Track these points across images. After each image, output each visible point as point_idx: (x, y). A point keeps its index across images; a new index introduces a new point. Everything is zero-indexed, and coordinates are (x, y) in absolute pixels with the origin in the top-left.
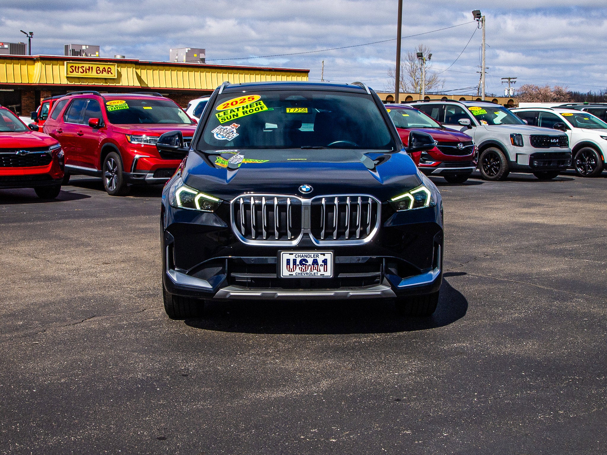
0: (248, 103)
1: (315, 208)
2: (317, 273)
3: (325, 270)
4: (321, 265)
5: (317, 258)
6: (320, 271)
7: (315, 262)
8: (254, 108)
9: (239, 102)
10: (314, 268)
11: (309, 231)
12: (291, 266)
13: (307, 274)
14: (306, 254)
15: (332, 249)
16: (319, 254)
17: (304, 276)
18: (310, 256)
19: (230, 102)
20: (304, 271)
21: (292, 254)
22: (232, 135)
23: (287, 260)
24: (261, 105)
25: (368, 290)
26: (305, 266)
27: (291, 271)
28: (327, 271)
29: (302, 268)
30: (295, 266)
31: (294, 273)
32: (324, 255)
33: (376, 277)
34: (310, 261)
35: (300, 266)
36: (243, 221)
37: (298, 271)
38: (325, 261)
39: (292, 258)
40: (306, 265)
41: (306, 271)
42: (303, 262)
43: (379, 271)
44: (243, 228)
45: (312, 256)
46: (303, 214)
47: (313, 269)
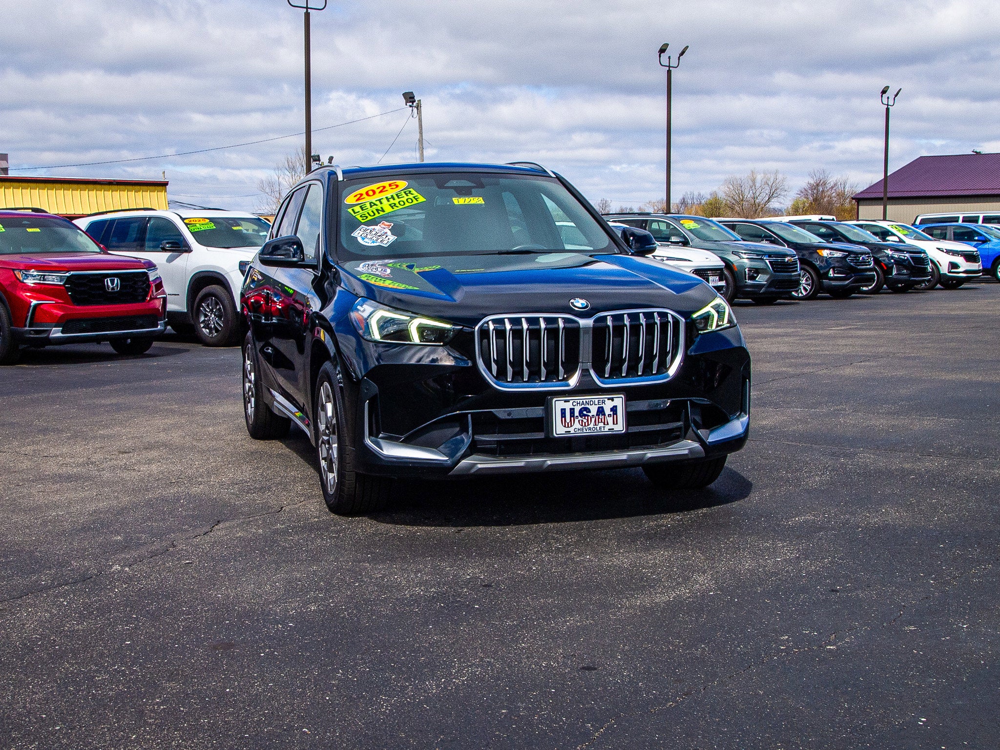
0: (390, 192)
1: (599, 331)
2: (604, 427)
3: (615, 422)
4: (609, 415)
5: (603, 405)
6: (608, 424)
7: (601, 411)
8: (404, 199)
9: (377, 191)
10: (600, 420)
11: (590, 364)
12: (568, 420)
13: (590, 429)
14: (587, 400)
15: (622, 391)
16: (606, 400)
17: (586, 433)
18: (593, 403)
19: (363, 191)
20: (585, 426)
21: (568, 401)
22: (387, 238)
23: (562, 410)
24: (412, 194)
25: (670, 449)
26: (586, 418)
27: (568, 427)
28: (617, 424)
29: (582, 421)
30: (572, 418)
31: (572, 430)
32: (612, 399)
33: (678, 429)
34: (594, 410)
35: (580, 418)
36: (494, 355)
37: (577, 425)
38: (614, 409)
39: (568, 406)
40: (588, 416)
41: (588, 425)
42: (584, 413)
43: (679, 421)
44: (494, 367)
45: (596, 403)
46: (581, 340)
47: (599, 422)
